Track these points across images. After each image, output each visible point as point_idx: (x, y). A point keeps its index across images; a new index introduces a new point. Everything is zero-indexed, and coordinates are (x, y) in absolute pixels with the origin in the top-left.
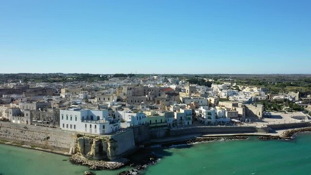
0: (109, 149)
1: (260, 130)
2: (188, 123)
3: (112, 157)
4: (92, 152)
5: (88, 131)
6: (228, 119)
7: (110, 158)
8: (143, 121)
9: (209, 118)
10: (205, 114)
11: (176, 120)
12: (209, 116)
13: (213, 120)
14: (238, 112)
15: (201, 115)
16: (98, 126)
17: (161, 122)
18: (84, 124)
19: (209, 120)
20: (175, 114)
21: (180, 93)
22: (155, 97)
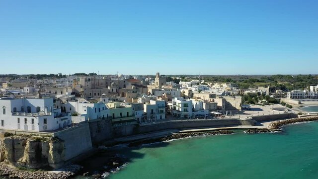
0: (51, 151)
1: (245, 122)
2: (161, 118)
3: (55, 163)
4: (25, 158)
5: (22, 128)
6: (206, 112)
7: (53, 166)
8: (104, 114)
9: (186, 110)
10: (180, 105)
11: (146, 114)
12: (186, 108)
13: (190, 113)
14: (217, 103)
15: (175, 108)
16: (36, 120)
17: (128, 116)
18: (16, 118)
19: (186, 113)
20: (145, 106)
21: (148, 86)
22: (120, 88)
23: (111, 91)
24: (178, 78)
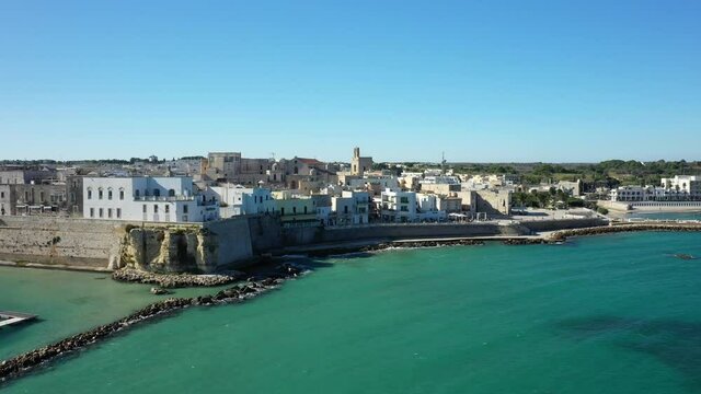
0: (200, 247)
1: (506, 229)
2: (361, 221)
3: (207, 265)
4: (163, 256)
5: (150, 218)
6: (443, 214)
7: (204, 268)
8: (267, 206)
9: (404, 209)
10: (395, 200)
11: (334, 213)
12: (404, 205)
13: (411, 213)
14: (461, 200)
15: (386, 207)
16: (173, 207)
17: (306, 213)
18: (140, 204)
19: (404, 213)
20: (334, 200)
21: (338, 173)
22: (288, 174)
23: (272, 178)
24: (398, 166)
